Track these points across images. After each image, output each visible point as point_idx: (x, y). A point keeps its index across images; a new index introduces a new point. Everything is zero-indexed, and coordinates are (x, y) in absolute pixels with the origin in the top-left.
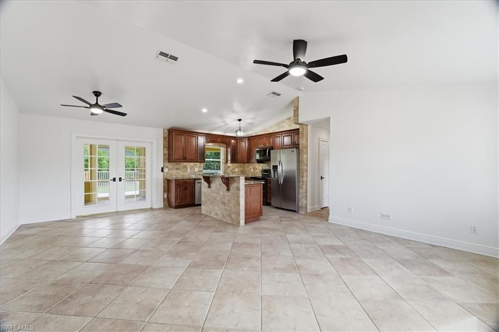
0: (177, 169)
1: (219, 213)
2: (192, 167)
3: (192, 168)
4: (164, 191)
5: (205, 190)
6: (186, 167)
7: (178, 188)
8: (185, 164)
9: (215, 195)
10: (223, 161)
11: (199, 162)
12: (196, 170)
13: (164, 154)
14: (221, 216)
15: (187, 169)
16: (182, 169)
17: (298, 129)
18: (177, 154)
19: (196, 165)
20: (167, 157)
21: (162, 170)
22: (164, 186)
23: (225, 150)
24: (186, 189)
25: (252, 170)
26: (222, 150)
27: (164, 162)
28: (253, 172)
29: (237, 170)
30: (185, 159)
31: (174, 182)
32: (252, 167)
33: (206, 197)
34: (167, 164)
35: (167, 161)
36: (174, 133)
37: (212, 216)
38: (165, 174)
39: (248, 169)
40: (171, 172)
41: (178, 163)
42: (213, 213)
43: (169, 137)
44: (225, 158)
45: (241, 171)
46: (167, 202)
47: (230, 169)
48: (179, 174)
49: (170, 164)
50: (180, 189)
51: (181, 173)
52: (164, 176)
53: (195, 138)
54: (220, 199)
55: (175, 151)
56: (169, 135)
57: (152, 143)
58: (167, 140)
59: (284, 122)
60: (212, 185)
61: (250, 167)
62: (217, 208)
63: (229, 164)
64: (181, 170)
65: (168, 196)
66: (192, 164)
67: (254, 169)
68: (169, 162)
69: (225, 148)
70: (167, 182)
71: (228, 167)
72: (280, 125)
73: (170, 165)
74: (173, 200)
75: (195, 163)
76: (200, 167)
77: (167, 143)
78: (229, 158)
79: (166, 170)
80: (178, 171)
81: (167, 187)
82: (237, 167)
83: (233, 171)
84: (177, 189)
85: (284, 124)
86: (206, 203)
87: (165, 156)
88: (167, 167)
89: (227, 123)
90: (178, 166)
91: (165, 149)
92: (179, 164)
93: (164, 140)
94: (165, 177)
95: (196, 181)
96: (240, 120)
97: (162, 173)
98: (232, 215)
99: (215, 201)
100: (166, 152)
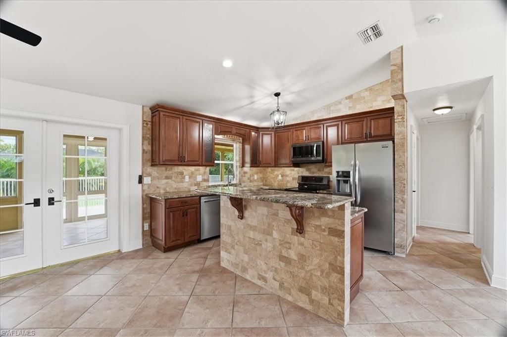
0: (167, 178)
1: (269, 275)
2: (192, 173)
3: (192, 175)
4: (144, 219)
5: (231, 223)
6: (182, 173)
7: (171, 214)
8: (181, 168)
9: (258, 236)
10: (238, 164)
11: (204, 166)
12: (199, 178)
13: (143, 151)
14: (277, 284)
15: (184, 178)
16: (176, 177)
17: (392, 109)
18: (168, 152)
19: (198, 170)
20: (148, 156)
21: (140, 181)
22: (143, 209)
23: (241, 147)
24: (185, 214)
25: (280, 177)
26: (237, 146)
27: (143, 165)
28: (282, 181)
29: (256, 177)
30: (182, 161)
31: (163, 203)
32: (280, 172)
33: (231, 235)
34: (149, 169)
35: (150, 164)
36: (162, 113)
37: (248, 277)
38: (145, 187)
39: (272, 176)
40: (156, 182)
41: (169, 167)
42: (250, 271)
43: (152, 122)
44: (241, 159)
45: (261, 178)
46: (148, 238)
47: (248, 176)
48: (172, 187)
49: (155, 168)
50: (174, 216)
51: (175, 185)
52: (143, 191)
53: (198, 124)
54: (274, 248)
55: (164, 146)
56: (152, 117)
57: (120, 130)
58: (149, 126)
59: (340, 103)
60: (247, 214)
61: (276, 173)
62: (261, 264)
63: (247, 168)
64: (173, 179)
65: (150, 226)
66: (192, 169)
67: (282, 176)
68: (152, 165)
69: (241, 144)
70: (148, 201)
71: (245, 173)
72: (332, 108)
73: (155, 171)
74: (161, 235)
75: (197, 168)
76: (205, 173)
77: (149, 132)
78: (248, 159)
79: (147, 180)
80: (170, 181)
81: (149, 210)
82: (257, 173)
83: (252, 178)
84: (169, 215)
85: (340, 106)
86: (233, 247)
87: (145, 154)
88: (149, 175)
89: (255, 99)
90: (168, 173)
91: (146, 142)
92: (171, 170)
93: (143, 126)
94: (146, 192)
95: (202, 198)
96: (277, 95)
97: (141, 185)
98: (314, 293)
99: (258, 248)
100: (148, 148)
